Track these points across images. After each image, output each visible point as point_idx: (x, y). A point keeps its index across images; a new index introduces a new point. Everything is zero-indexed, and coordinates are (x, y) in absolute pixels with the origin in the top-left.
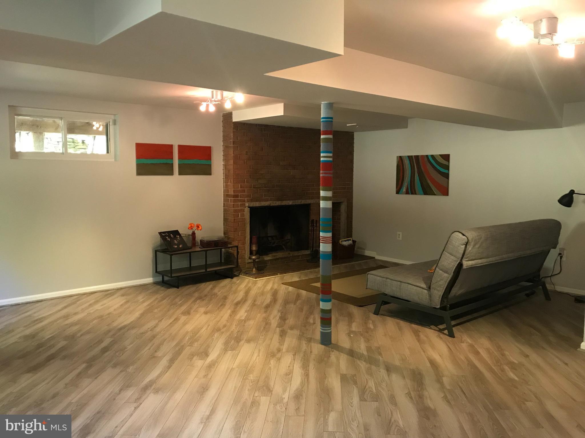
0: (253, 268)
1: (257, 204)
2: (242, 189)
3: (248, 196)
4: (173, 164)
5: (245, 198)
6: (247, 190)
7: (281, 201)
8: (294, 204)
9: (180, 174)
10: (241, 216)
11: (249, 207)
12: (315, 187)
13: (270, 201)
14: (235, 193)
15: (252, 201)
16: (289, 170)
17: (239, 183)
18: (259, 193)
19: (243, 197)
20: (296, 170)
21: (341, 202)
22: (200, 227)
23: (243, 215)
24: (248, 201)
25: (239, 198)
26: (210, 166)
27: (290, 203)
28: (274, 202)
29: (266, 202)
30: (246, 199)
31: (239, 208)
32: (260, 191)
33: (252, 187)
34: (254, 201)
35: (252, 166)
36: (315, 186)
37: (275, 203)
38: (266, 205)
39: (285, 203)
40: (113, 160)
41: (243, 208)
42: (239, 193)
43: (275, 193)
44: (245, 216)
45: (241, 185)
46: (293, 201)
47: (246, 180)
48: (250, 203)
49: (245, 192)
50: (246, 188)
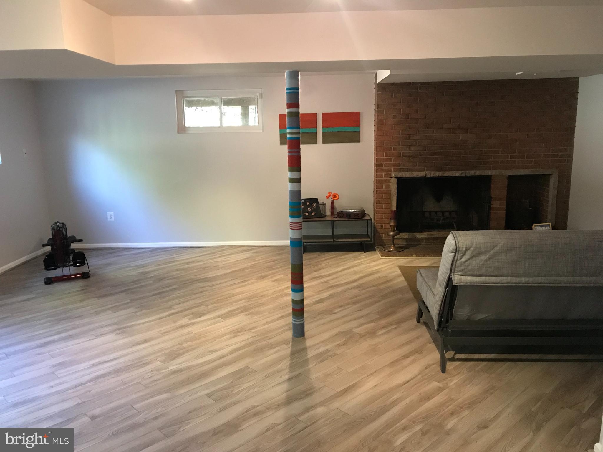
0: (391, 245)
1: (407, 175)
2: (388, 157)
3: (395, 166)
4: (316, 133)
5: (390, 167)
6: (394, 158)
7: (443, 171)
8: (464, 175)
9: (324, 142)
10: (385, 187)
11: (395, 178)
12: (500, 154)
13: (426, 171)
14: (378, 162)
15: (400, 170)
16: (458, 134)
17: (384, 151)
18: (411, 161)
19: (388, 167)
20: (468, 134)
21: (551, 174)
22: (337, 197)
23: (388, 186)
24: (395, 171)
25: (384, 168)
26: (359, 133)
27: (458, 174)
28: (433, 172)
29: (420, 173)
30: (392, 168)
31: (382, 179)
32: (412, 159)
33: (402, 156)
34: (403, 171)
35: (402, 131)
36: (500, 152)
37: (434, 174)
38: (420, 176)
39: (447, 174)
40: (261, 131)
41: (389, 179)
42: (384, 162)
43: (434, 162)
44: (391, 188)
45: (386, 153)
46: (463, 172)
47: (393, 147)
48: (398, 173)
49: (392, 161)
50: (393, 156)
